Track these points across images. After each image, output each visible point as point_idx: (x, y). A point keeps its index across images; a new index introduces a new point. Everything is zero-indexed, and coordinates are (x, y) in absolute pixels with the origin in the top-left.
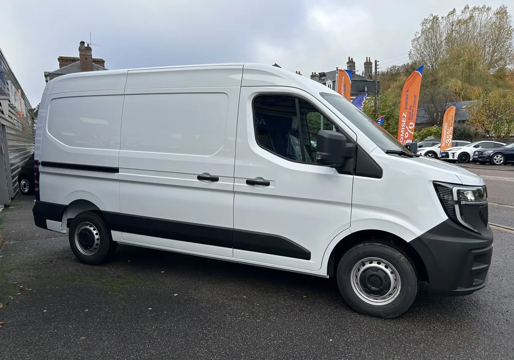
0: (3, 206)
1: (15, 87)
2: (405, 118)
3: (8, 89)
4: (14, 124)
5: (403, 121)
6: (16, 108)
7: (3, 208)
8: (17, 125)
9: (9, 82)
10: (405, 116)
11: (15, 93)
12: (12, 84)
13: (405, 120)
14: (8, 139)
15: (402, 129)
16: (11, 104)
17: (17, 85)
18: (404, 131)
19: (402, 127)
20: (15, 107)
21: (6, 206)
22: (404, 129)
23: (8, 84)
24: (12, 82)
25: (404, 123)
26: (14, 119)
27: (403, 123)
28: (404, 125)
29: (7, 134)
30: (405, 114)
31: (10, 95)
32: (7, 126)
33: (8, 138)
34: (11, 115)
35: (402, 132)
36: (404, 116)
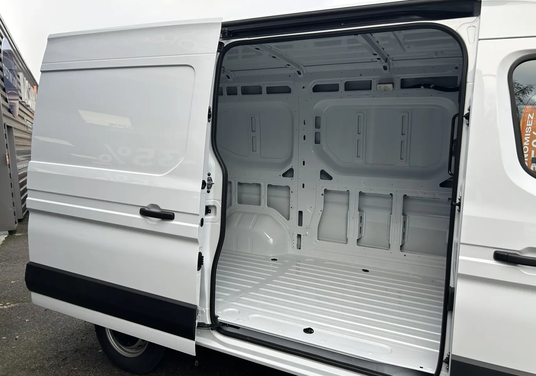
0: (7, 232)
1: (29, 82)
2: (532, 120)
3: (19, 83)
4: (27, 126)
5: (528, 125)
6: (30, 107)
7: (7, 236)
8: (30, 127)
9: (21, 74)
10: (532, 118)
11: (29, 89)
12: (25, 78)
13: (530, 124)
14: (16, 145)
15: (526, 135)
16: (23, 102)
17: (32, 81)
18: (529, 138)
19: (527, 132)
20: (28, 106)
21: (11, 233)
22: (529, 135)
23: (19, 77)
24: (25, 76)
25: (530, 128)
26: (27, 120)
27: (528, 127)
28: (529, 131)
29: (14, 138)
30: (532, 116)
31: (22, 90)
32: (15, 128)
33: (15, 143)
34: (22, 114)
35: (527, 140)
36: (530, 118)
